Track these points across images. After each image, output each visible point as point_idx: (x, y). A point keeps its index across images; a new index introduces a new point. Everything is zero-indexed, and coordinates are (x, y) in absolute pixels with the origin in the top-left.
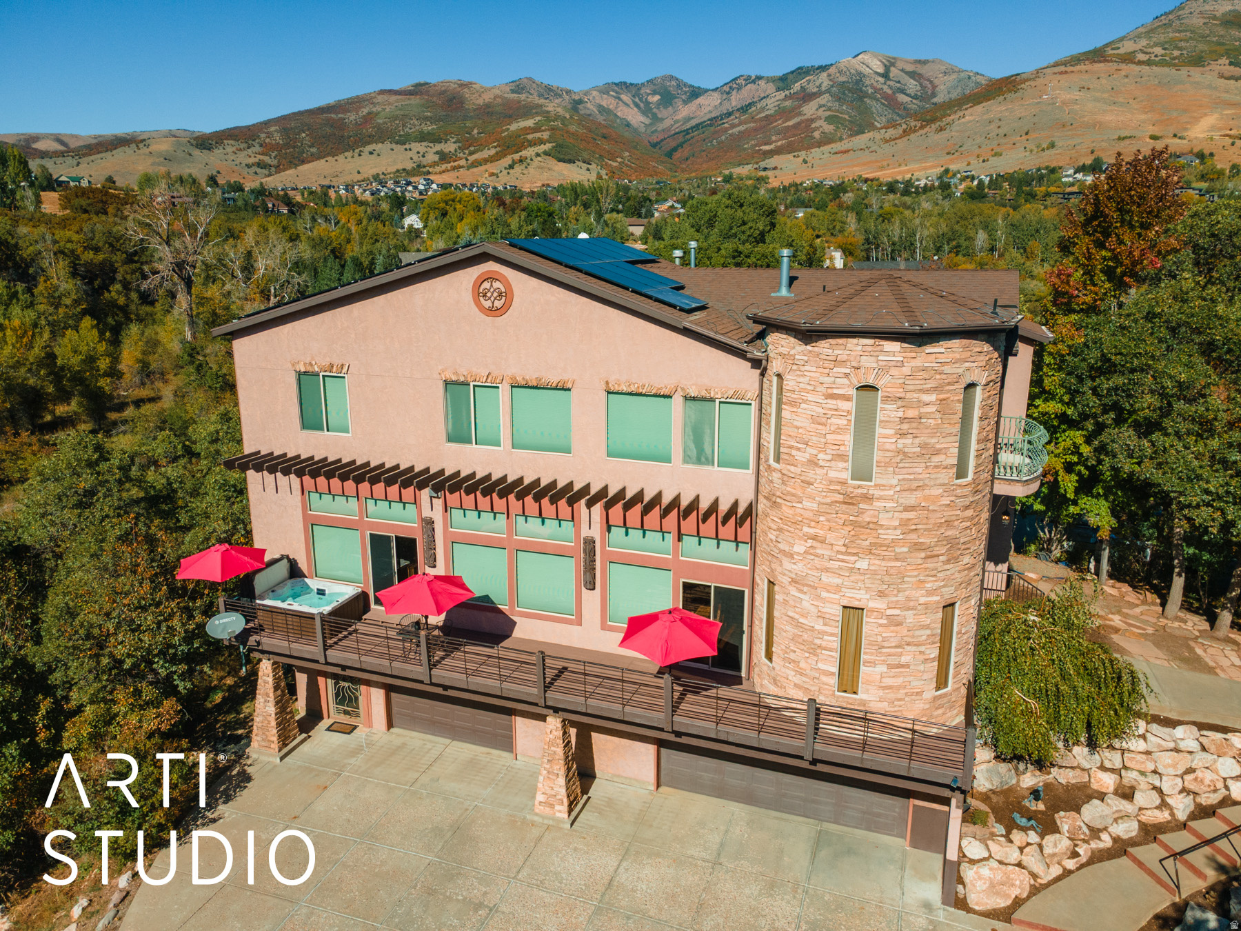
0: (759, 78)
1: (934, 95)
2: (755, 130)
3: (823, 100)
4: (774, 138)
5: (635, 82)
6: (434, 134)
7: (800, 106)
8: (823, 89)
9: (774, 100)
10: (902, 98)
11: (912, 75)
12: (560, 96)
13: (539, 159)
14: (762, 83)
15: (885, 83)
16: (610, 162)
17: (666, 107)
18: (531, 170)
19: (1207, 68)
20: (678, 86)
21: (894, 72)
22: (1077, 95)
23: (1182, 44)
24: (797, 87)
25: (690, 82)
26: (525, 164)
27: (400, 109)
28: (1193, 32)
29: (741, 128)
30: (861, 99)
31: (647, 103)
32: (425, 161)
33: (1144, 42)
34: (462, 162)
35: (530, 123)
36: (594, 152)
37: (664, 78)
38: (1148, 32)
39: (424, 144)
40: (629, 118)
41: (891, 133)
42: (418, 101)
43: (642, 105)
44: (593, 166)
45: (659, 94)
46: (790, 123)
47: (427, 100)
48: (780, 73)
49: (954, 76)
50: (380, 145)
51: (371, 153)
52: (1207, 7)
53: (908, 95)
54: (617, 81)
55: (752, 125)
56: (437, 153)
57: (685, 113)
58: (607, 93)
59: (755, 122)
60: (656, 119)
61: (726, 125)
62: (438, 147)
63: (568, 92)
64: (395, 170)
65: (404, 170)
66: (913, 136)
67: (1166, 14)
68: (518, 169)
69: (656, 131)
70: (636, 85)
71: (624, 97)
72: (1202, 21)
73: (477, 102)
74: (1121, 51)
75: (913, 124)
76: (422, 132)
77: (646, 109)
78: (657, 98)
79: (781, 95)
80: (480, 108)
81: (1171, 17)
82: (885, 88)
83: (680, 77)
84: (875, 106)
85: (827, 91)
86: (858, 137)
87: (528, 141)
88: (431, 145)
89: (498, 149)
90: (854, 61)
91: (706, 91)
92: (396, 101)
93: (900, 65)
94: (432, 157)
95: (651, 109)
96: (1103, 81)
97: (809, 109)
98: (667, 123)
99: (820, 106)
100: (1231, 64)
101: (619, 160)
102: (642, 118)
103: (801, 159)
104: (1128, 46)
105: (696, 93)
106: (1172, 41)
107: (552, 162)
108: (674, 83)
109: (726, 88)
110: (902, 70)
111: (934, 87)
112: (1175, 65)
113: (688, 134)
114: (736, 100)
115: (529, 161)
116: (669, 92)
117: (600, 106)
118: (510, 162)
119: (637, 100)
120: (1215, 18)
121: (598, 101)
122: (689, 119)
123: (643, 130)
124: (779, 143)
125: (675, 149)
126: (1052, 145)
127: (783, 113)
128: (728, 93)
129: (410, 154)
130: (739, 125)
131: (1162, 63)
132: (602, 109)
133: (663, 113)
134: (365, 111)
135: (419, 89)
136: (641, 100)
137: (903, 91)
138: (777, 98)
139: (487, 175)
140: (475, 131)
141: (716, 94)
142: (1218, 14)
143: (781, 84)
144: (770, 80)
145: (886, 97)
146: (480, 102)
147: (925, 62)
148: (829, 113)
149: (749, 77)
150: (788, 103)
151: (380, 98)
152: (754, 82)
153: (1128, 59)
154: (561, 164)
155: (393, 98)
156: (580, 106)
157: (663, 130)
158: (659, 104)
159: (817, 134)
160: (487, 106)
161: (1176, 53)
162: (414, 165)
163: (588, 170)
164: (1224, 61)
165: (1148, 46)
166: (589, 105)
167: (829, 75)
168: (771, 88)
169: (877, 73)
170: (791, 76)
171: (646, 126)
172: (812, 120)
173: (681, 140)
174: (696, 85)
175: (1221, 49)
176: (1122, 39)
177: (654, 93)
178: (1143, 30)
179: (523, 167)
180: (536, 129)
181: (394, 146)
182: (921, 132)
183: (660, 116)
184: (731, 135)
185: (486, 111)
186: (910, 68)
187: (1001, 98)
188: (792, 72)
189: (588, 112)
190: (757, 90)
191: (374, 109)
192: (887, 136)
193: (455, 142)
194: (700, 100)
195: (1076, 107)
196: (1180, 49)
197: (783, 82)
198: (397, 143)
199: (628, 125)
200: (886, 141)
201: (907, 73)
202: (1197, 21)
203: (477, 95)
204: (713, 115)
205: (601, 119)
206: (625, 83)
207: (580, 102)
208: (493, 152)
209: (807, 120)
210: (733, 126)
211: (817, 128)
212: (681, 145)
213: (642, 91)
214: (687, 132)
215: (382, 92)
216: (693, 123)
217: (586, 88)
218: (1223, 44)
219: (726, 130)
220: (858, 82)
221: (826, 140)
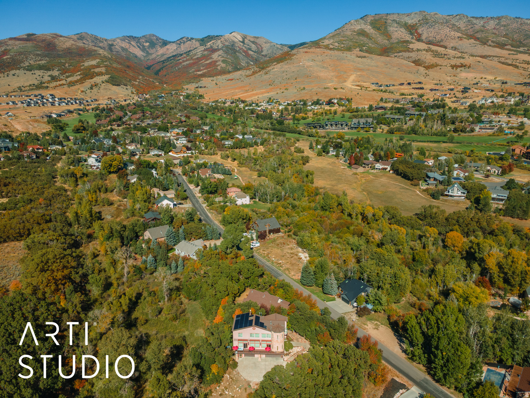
0: (192, 39)
1: (262, 51)
2: (194, 64)
3: (220, 52)
4: (202, 68)
5: (137, 36)
6: (46, 66)
7: (210, 55)
8: (220, 47)
9: (200, 50)
10: (251, 52)
11: (253, 42)
12: (102, 42)
13: (104, 84)
14: (194, 41)
15: (243, 46)
16: (134, 82)
17: (152, 49)
18: (101, 90)
19: (352, 52)
20: (157, 39)
21: (246, 41)
22: (311, 63)
23: (344, 42)
24: (209, 45)
25: (162, 38)
26: (98, 88)
27: (22, 49)
28: (347, 37)
29: (188, 62)
30: (235, 53)
31: (144, 46)
32: (44, 80)
33: (332, 41)
34: (64, 82)
35: (94, 63)
36: (127, 78)
37: (150, 35)
38: (333, 36)
39: (41, 71)
40: (136, 53)
41: (249, 72)
42: (31, 45)
43: (141, 47)
44: (128, 87)
45: (148, 42)
46: (208, 62)
47: (36, 44)
48: (201, 37)
49: (269, 44)
50: (18, 71)
51: (14, 75)
52: (352, 27)
53: (253, 51)
54: (128, 35)
55: (192, 61)
56: (49, 76)
57: (160, 52)
58: (124, 41)
59: (193, 60)
60: (148, 54)
61: (181, 61)
62: (50, 73)
63: (106, 40)
64: (28, 85)
65: (34, 85)
66: (256, 75)
67: (338, 29)
68: (95, 90)
69: (149, 59)
70: (138, 38)
71: (132, 43)
72: (350, 33)
73: (63, 47)
74: (325, 44)
75: (256, 69)
76: (39, 65)
77: (143, 49)
78: (148, 44)
79: (202, 48)
80: (64, 50)
81: (340, 30)
82: (244, 48)
83: (157, 35)
84: (241, 56)
85: (221, 49)
86: (236, 73)
87: (96, 73)
88: (46, 72)
89: (81, 76)
90: (230, 35)
91: (170, 42)
92: (19, 44)
93: (248, 38)
94: (47, 78)
95: (146, 49)
96: (319, 57)
97: (215, 56)
98: (154, 56)
99: (219, 55)
100: (360, 50)
101: (138, 80)
102: (142, 53)
103: (214, 82)
104: (326, 42)
105: (165, 43)
106: (341, 41)
107: (110, 86)
108: (155, 38)
109: (178, 42)
110: (249, 40)
111: (262, 48)
112: (342, 50)
113: (164, 63)
114: (184, 48)
115: (99, 85)
116: (153, 42)
117: (122, 47)
118: (89, 86)
119: (139, 44)
120: (355, 32)
121: (120, 44)
122: (163, 55)
123: (143, 58)
124: (204, 71)
125: (159, 70)
126: (304, 89)
127: (204, 57)
128: (179, 44)
129: (35, 76)
130: (186, 61)
131: (338, 49)
132: (123, 49)
133: (151, 51)
134: (3, 49)
135: (30, 37)
136: (140, 44)
137: (250, 49)
138: (201, 50)
139: (80, 92)
140: (67, 65)
141: (174, 45)
142: (356, 30)
143: (202, 42)
144: (197, 40)
145: (244, 52)
146: (65, 46)
147: (257, 38)
148: (223, 59)
149: (188, 38)
150: (206, 53)
151: (10, 42)
152: (190, 40)
153: (327, 47)
154: (114, 87)
155: (17, 42)
156: (113, 47)
157: (152, 59)
158: (149, 47)
159: (219, 68)
160: (69, 49)
161: (342, 45)
162: (39, 82)
163: (127, 89)
164: (358, 49)
165: (333, 42)
166: (117, 47)
167: (221, 42)
168: (197, 44)
169: (240, 41)
170: (205, 39)
171: (144, 57)
172: (217, 61)
173: (162, 66)
174: (165, 39)
175: (357, 44)
176: (324, 38)
177: (146, 42)
178: (331, 35)
179: (97, 88)
180: (98, 66)
181: (26, 72)
182: (259, 74)
183: (150, 52)
184: (183, 65)
185: (69, 52)
186: (252, 40)
187: (286, 62)
188: (206, 37)
189: (117, 50)
190: (192, 44)
191: (8, 48)
192: (247, 74)
193: (58, 71)
194: (168, 47)
195: (311, 69)
196: (343, 44)
197: (203, 41)
198: (27, 70)
199: (136, 57)
200: (247, 76)
201: (251, 42)
202: (349, 33)
203: (62, 43)
204: (174, 54)
205: (123, 54)
206: (132, 36)
207: (112, 45)
208: (79, 77)
209: (214, 61)
210: (184, 61)
211: (218, 65)
212: (162, 68)
213: (141, 41)
214: (163, 62)
215: (11, 39)
216: (165, 57)
217: (114, 37)
218: (357, 43)
219: (181, 63)
220: (233, 45)
221: (223, 72)
